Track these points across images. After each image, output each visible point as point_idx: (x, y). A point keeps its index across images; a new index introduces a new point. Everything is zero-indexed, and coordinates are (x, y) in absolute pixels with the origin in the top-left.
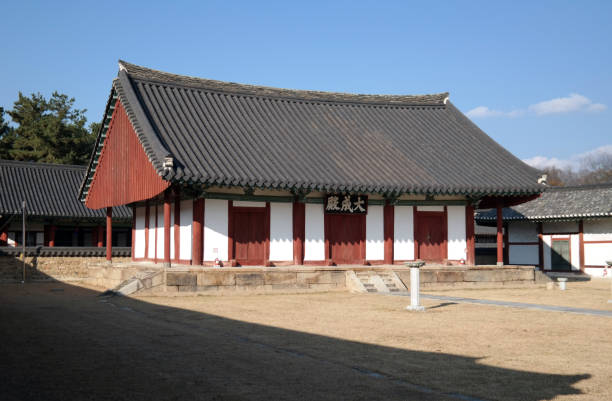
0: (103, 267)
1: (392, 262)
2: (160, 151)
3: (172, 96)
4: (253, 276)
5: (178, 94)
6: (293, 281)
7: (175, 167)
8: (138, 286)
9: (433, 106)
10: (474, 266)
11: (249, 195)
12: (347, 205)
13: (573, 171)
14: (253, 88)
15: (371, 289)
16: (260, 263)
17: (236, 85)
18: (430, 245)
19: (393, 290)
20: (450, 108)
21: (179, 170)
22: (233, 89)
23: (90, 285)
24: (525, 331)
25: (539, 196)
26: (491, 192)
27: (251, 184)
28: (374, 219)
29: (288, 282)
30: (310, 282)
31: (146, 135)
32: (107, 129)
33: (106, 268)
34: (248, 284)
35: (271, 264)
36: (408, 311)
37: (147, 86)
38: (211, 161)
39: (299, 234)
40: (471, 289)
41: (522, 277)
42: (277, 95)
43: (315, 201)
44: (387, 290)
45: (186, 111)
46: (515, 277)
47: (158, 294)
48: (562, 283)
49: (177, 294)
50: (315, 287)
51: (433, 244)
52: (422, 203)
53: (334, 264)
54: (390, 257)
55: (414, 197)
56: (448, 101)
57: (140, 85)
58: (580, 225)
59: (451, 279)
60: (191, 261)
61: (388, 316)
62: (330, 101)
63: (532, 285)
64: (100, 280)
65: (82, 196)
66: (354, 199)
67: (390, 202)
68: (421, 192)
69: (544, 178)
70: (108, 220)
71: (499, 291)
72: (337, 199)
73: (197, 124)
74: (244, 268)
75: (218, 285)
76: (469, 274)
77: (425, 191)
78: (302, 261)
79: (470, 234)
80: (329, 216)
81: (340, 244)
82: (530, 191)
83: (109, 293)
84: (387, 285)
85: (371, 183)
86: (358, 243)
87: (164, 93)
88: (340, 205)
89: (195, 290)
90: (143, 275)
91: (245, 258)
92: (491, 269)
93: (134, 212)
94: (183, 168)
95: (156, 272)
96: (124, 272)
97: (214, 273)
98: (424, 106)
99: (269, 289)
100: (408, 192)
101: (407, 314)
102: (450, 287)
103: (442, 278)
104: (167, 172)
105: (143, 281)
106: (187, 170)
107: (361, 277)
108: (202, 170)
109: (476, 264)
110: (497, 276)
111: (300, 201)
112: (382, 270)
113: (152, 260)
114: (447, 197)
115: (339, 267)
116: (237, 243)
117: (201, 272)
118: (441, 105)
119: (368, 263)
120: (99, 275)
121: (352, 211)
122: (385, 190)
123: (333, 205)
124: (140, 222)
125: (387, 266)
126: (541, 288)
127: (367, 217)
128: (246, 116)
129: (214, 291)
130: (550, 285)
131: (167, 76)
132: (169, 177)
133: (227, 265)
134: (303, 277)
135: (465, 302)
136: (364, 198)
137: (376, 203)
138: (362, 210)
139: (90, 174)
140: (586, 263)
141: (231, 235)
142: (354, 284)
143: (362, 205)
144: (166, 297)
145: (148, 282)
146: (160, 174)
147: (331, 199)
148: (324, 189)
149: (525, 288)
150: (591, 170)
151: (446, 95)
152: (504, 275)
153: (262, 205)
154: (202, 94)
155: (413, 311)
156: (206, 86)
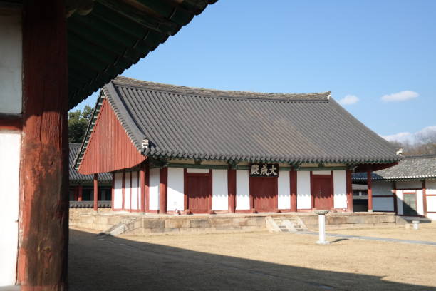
0: (93, 215)
1: (296, 210)
2: (138, 135)
3: (142, 96)
4: (202, 221)
5: (146, 95)
6: (230, 224)
7: (150, 146)
8: (125, 228)
9: (321, 101)
10: (352, 213)
11: (198, 164)
12: (264, 171)
13: (409, 144)
14: (197, 90)
15: (284, 230)
16: (206, 211)
17: (185, 88)
18: (321, 198)
19: (299, 230)
20: (332, 102)
21: (153, 148)
22: (183, 91)
23: (83, 228)
24: (406, 258)
25: (397, 163)
26: (365, 161)
27: (201, 157)
28: (283, 180)
29: (227, 225)
30: (242, 225)
31: (128, 124)
32: (96, 119)
33: (95, 216)
34: (199, 227)
35: (214, 213)
36: (318, 245)
37: (125, 89)
38: (173, 141)
39: (232, 191)
40: (352, 229)
41: (387, 220)
42: (213, 94)
43: (243, 168)
44: (295, 230)
45: (153, 106)
46: (382, 220)
47: (139, 235)
48: (416, 225)
49: (151, 234)
50: (245, 229)
51: (323, 197)
52: (316, 169)
53: (256, 212)
54: (294, 207)
55: (311, 165)
56: (330, 98)
57: (120, 89)
58: (423, 183)
59: (337, 222)
60: (158, 211)
61: (306, 248)
62: (250, 98)
63: (394, 225)
64: (90, 225)
65: (76, 165)
66: (269, 167)
67: (294, 168)
68: (317, 161)
69: (401, 151)
70: (95, 182)
71: (371, 230)
72: (258, 166)
73: (161, 116)
74: (195, 215)
75: (179, 227)
76: (351, 218)
77: (319, 161)
78: (234, 210)
79: (349, 190)
80: (253, 179)
81: (259, 198)
82: (391, 160)
83: (102, 234)
84: (295, 227)
85: (283, 156)
86: (272, 197)
87: (137, 94)
88: (260, 171)
89: (163, 231)
90: (128, 221)
91: (195, 208)
92: (365, 215)
93: (113, 177)
94: (155, 146)
95: (136, 219)
96: (109, 219)
97: (176, 219)
98: (314, 101)
99: (213, 230)
100: (308, 162)
101: (318, 247)
102: (337, 228)
103: (332, 221)
104: (145, 149)
105: (128, 225)
106: (158, 148)
107: (277, 221)
108: (168, 148)
109: (354, 211)
110: (370, 219)
111: (232, 169)
112: (290, 216)
113: (128, 210)
114: (334, 165)
115: (260, 214)
116: (190, 199)
117: (167, 218)
118: (326, 100)
119: (280, 212)
120: (90, 221)
121: (268, 174)
122: (292, 160)
123: (255, 171)
124: (118, 183)
125: (293, 213)
126: (400, 227)
127: (278, 178)
128: (193, 109)
129: (176, 232)
130: (408, 225)
131: (138, 82)
132: (146, 153)
133: (184, 214)
134: (236, 221)
135: (353, 238)
136: (277, 166)
137: (285, 169)
138: (275, 174)
139: (83, 150)
140: (428, 210)
141: (186, 193)
142: (272, 226)
143: (275, 171)
144: (144, 236)
145: (131, 226)
146: (140, 151)
147: (254, 167)
148: (251, 160)
149: (389, 228)
150: (422, 143)
151: (329, 93)
152: (374, 219)
153: (207, 171)
154: (162, 94)
155: (321, 245)
156: (165, 89)
